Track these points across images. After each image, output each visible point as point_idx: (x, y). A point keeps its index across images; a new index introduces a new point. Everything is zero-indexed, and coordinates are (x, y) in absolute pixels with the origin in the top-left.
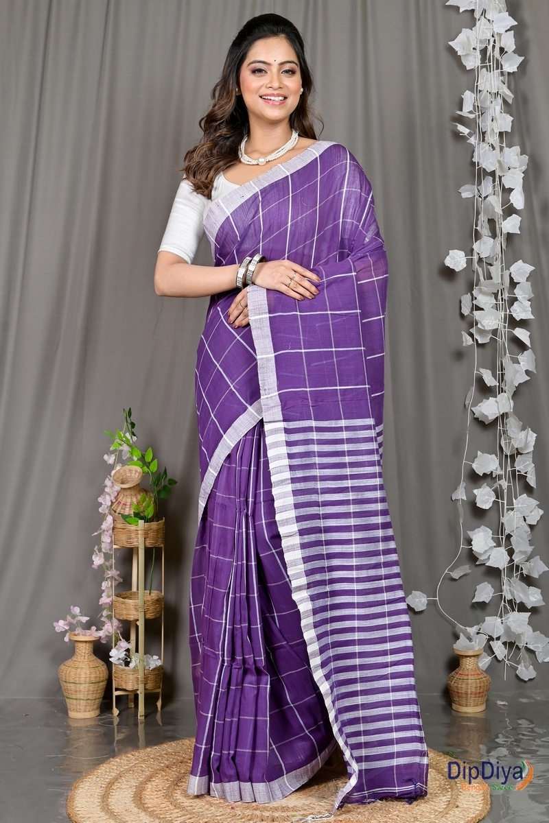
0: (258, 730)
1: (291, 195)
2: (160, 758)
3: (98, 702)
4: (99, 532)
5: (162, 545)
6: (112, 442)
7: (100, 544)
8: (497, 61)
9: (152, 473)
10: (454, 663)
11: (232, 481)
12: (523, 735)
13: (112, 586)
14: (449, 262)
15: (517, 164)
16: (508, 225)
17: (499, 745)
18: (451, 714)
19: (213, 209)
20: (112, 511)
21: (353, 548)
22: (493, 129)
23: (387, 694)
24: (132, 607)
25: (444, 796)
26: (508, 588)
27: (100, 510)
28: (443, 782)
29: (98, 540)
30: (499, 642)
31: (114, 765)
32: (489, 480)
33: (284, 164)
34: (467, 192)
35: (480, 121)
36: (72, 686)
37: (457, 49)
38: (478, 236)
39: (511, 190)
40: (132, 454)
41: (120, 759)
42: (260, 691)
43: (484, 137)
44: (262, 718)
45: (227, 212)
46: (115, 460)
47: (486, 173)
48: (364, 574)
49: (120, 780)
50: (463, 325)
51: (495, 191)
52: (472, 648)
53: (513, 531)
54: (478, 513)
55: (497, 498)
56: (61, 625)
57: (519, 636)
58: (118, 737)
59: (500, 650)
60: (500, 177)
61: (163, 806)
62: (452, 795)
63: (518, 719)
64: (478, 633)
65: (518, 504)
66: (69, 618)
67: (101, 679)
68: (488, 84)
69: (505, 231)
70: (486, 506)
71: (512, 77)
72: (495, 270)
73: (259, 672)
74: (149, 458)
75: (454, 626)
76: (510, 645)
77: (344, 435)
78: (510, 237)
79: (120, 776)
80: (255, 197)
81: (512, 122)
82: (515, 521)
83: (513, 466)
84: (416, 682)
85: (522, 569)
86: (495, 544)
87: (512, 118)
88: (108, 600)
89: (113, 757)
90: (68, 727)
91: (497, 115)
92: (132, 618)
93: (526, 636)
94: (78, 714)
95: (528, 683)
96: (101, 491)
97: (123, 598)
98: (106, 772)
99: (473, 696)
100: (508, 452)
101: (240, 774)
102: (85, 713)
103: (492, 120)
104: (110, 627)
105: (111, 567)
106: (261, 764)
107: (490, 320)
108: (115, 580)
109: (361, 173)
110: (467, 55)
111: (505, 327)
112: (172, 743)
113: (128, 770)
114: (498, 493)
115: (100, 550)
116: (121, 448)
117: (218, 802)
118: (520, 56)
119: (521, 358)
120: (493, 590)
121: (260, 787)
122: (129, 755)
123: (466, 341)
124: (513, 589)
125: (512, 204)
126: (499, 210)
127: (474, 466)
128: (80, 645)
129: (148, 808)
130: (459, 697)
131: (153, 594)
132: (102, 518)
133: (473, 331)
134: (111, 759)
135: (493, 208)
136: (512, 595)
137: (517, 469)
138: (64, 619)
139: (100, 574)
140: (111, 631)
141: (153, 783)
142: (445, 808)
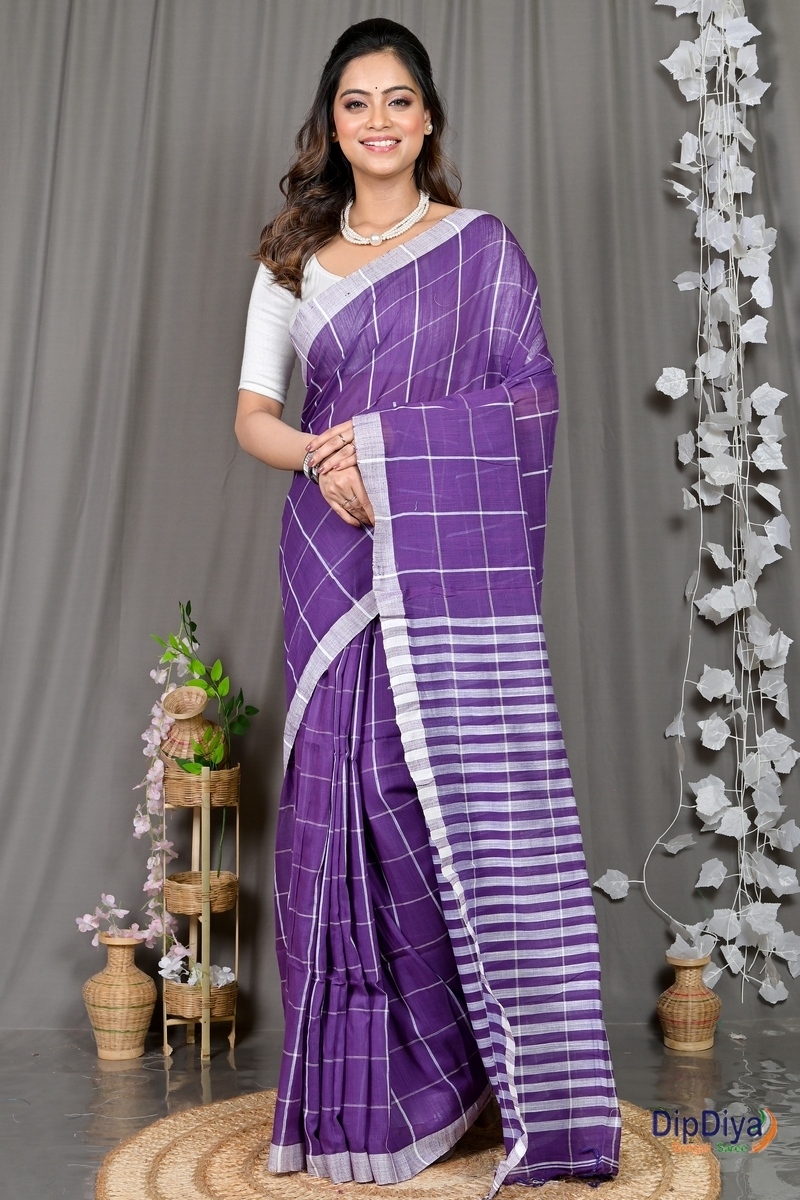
0: (374, 1076)
1: (418, 290)
2: (233, 1118)
3: (141, 1035)
4: (143, 784)
5: (236, 804)
6: (163, 652)
7: (145, 802)
8: (731, 88)
9: (222, 697)
10: (668, 977)
11: (329, 710)
12: (770, 1084)
13: (162, 864)
14: (662, 386)
15: (761, 242)
16: (748, 332)
17: (735, 1099)
18: (662, 1053)
19: (305, 312)
20: (162, 753)
21: (509, 806)
22: (725, 190)
23: (560, 1023)
24: (192, 895)
25: (652, 1174)
26: (748, 867)
27: (145, 752)
28: (650, 1154)
29: (142, 797)
30: (734, 946)
31: (165, 1129)
32: (720, 707)
33: (408, 244)
34: (685, 283)
35: (705, 179)
36: (103, 1013)
37: (672, 71)
38: (703, 348)
39: (752, 280)
40: (191, 669)
41: (174, 1120)
42: (374, 1018)
43: (712, 202)
44: (378, 1058)
45: (326, 316)
46: (167, 677)
47: (715, 254)
48: (525, 844)
49: (174, 1151)
50: (682, 478)
51: (728, 281)
52: (694, 956)
53: (756, 783)
54: (705, 757)
55: (733, 733)
56: (87, 922)
57: (763, 938)
58: (171, 1087)
59: (735, 958)
60: (736, 261)
61: (238, 1188)
62: (663, 1172)
63: (762, 1061)
64: (703, 934)
65: (763, 743)
66: (99, 911)
67: (147, 1002)
68: (717, 124)
69: (743, 340)
70: (716, 746)
71: (752, 112)
72: (730, 397)
73: (371, 990)
74: (217, 674)
75: (668, 923)
76: (750, 951)
77: (495, 639)
78: (750, 349)
79: (174, 1144)
80: (367, 294)
81: (753, 179)
82: (759, 769)
83: (755, 687)
84: (603, 1005)
85: (768, 840)
86: (730, 803)
87: (753, 174)
88: (157, 885)
89: (164, 1117)
90: (98, 1072)
91: (731, 168)
92: (191, 911)
93: (774, 938)
94: (113, 1052)
95: (777, 1007)
96: (147, 724)
97: (178, 882)
98: (153, 1138)
99: (695, 1026)
100: (747, 666)
101: (351, 1141)
102: (123, 1052)
103: (725, 176)
104: (160, 925)
105: (161, 836)
106: (381, 1126)
107: (722, 471)
108: (167, 855)
109: (523, 258)
110: (688, 79)
111: (744, 482)
112: (251, 1095)
113: (186, 1137)
114: (735, 728)
115: (144, 811)
116: (175, 660)
117: (318, 1183)
118: (765, 81)
119: (768, 527)
120: (726, 870)
121: (381, 1160)
122: (188, 1114)
123: (689, 502)
124: (756, 869)
125: (754, 300)
126: (735, 309)
127: (700, 687)
128: (116, 951)
129: (215, 1191)
130: (674, 1027)
131: (222, 877)
132: (148, 763)
133: (697, 487)
134: (162, 1120)
135: (726, 305)
136: (753, 877)
137: (762, 691)
138: (92, 913)
139: (144, 846)
140: (160, 931)
141: (223, 1155)
142: (654, 1192)
